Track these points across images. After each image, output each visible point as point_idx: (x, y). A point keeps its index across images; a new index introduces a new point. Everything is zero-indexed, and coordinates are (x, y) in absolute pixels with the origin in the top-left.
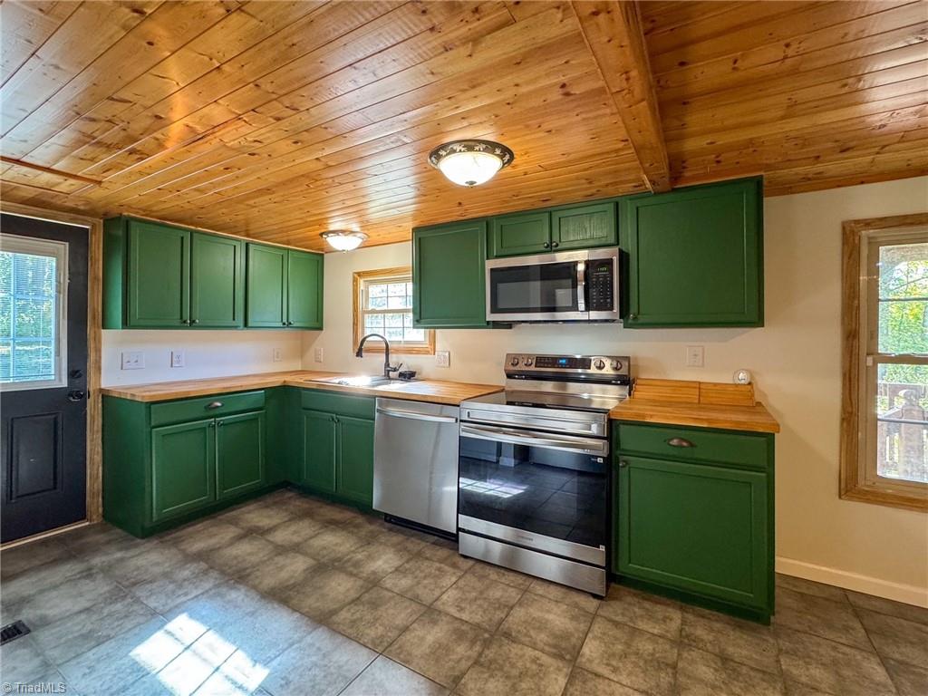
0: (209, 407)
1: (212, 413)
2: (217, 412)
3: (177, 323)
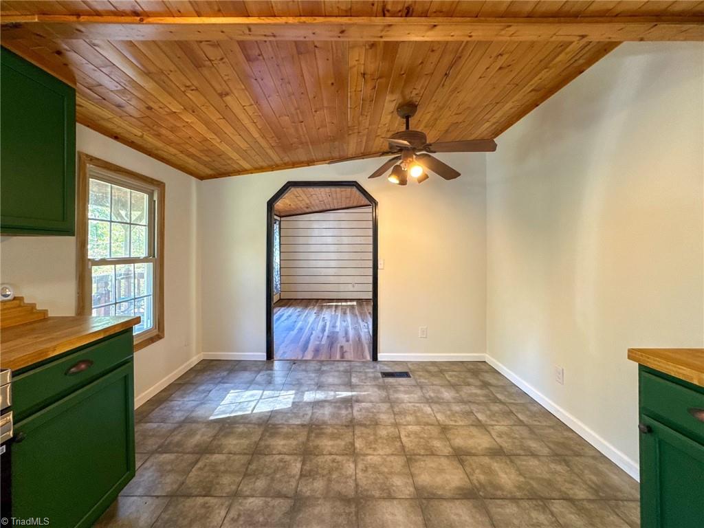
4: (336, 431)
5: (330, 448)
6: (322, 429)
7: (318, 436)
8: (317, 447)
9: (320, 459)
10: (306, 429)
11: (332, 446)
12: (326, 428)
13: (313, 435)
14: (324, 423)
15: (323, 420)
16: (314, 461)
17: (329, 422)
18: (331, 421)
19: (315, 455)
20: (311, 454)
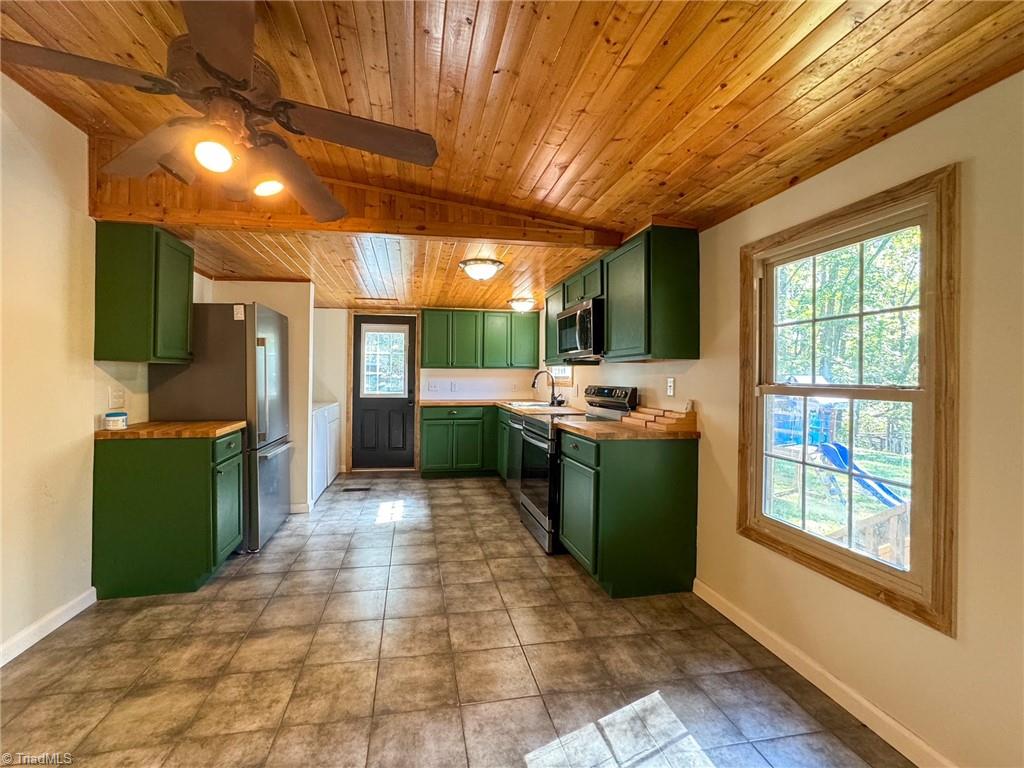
0: (450, 413)
1: (452, 417)
2: (456, 417)
3: (445, 365)
4: (408, 697)
5: (416, 665)
6: (435, 699)
7: (438, 685)
8: (437, 665)
9: (428, 649)
10: (463, 694)
11: (412, 669)
12: (426, 701)
13: (447, 685)
14: (431, 712)
15: (435, 720)
16: (436, 647)
17: (422, 717)
18: (417, 721)
19: (437, 654)
20: (443, 654)
